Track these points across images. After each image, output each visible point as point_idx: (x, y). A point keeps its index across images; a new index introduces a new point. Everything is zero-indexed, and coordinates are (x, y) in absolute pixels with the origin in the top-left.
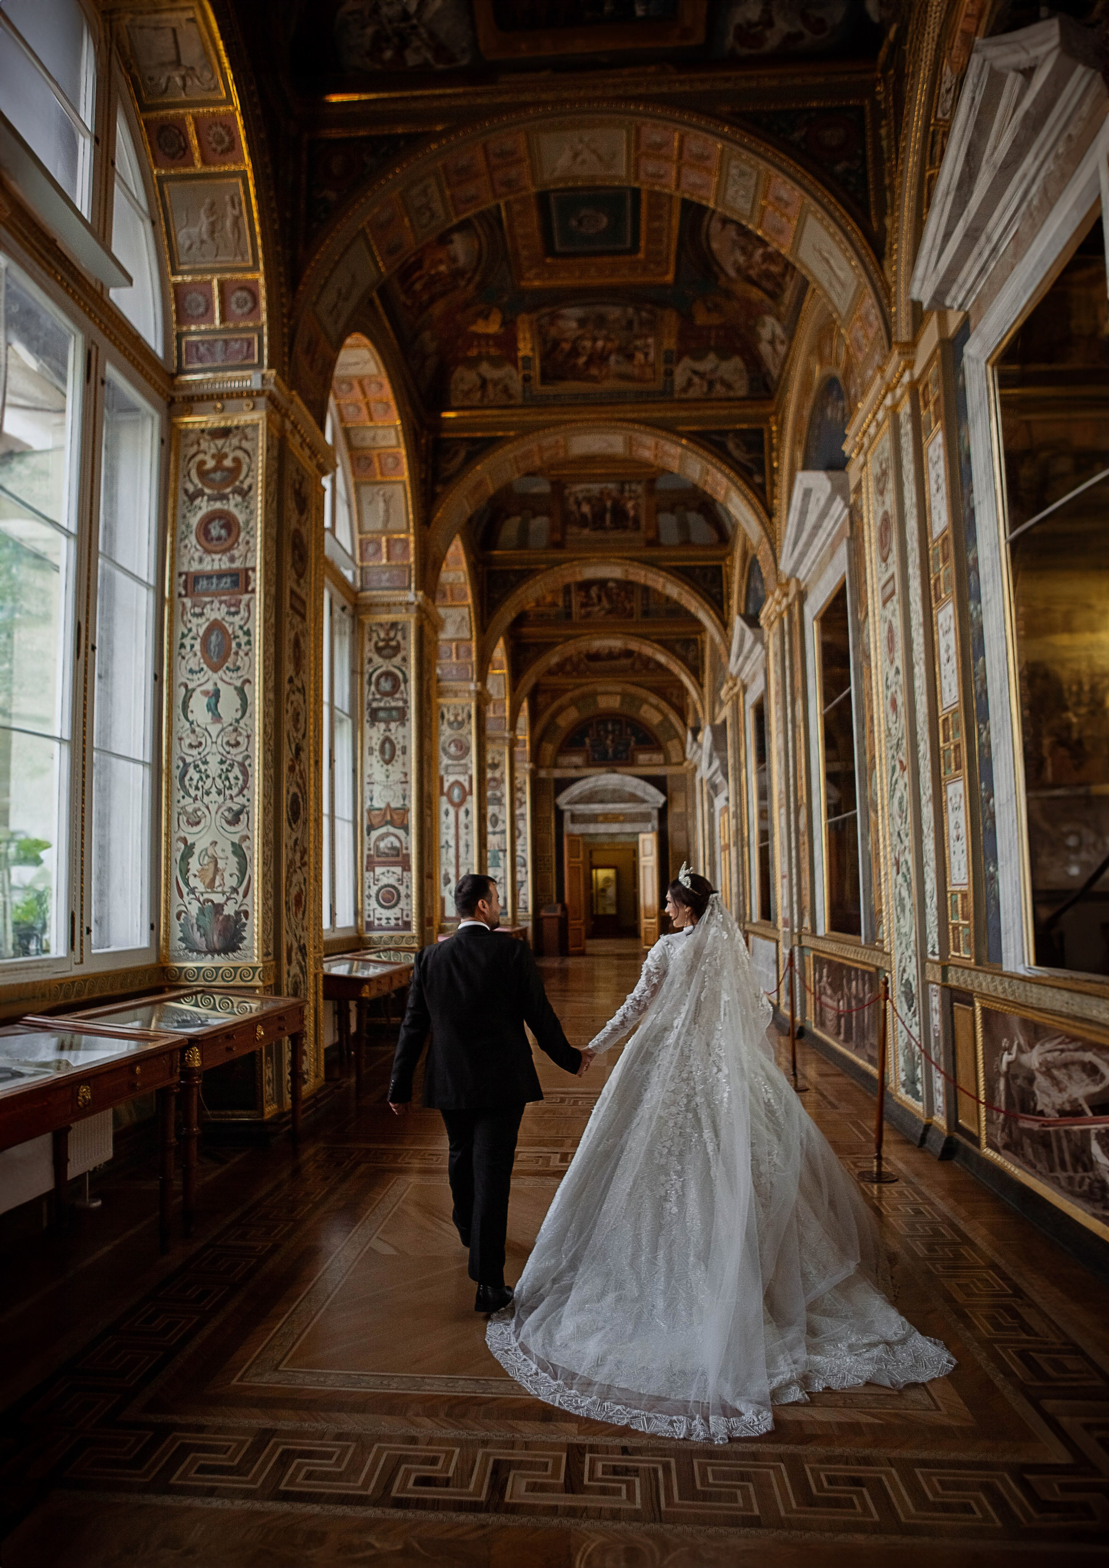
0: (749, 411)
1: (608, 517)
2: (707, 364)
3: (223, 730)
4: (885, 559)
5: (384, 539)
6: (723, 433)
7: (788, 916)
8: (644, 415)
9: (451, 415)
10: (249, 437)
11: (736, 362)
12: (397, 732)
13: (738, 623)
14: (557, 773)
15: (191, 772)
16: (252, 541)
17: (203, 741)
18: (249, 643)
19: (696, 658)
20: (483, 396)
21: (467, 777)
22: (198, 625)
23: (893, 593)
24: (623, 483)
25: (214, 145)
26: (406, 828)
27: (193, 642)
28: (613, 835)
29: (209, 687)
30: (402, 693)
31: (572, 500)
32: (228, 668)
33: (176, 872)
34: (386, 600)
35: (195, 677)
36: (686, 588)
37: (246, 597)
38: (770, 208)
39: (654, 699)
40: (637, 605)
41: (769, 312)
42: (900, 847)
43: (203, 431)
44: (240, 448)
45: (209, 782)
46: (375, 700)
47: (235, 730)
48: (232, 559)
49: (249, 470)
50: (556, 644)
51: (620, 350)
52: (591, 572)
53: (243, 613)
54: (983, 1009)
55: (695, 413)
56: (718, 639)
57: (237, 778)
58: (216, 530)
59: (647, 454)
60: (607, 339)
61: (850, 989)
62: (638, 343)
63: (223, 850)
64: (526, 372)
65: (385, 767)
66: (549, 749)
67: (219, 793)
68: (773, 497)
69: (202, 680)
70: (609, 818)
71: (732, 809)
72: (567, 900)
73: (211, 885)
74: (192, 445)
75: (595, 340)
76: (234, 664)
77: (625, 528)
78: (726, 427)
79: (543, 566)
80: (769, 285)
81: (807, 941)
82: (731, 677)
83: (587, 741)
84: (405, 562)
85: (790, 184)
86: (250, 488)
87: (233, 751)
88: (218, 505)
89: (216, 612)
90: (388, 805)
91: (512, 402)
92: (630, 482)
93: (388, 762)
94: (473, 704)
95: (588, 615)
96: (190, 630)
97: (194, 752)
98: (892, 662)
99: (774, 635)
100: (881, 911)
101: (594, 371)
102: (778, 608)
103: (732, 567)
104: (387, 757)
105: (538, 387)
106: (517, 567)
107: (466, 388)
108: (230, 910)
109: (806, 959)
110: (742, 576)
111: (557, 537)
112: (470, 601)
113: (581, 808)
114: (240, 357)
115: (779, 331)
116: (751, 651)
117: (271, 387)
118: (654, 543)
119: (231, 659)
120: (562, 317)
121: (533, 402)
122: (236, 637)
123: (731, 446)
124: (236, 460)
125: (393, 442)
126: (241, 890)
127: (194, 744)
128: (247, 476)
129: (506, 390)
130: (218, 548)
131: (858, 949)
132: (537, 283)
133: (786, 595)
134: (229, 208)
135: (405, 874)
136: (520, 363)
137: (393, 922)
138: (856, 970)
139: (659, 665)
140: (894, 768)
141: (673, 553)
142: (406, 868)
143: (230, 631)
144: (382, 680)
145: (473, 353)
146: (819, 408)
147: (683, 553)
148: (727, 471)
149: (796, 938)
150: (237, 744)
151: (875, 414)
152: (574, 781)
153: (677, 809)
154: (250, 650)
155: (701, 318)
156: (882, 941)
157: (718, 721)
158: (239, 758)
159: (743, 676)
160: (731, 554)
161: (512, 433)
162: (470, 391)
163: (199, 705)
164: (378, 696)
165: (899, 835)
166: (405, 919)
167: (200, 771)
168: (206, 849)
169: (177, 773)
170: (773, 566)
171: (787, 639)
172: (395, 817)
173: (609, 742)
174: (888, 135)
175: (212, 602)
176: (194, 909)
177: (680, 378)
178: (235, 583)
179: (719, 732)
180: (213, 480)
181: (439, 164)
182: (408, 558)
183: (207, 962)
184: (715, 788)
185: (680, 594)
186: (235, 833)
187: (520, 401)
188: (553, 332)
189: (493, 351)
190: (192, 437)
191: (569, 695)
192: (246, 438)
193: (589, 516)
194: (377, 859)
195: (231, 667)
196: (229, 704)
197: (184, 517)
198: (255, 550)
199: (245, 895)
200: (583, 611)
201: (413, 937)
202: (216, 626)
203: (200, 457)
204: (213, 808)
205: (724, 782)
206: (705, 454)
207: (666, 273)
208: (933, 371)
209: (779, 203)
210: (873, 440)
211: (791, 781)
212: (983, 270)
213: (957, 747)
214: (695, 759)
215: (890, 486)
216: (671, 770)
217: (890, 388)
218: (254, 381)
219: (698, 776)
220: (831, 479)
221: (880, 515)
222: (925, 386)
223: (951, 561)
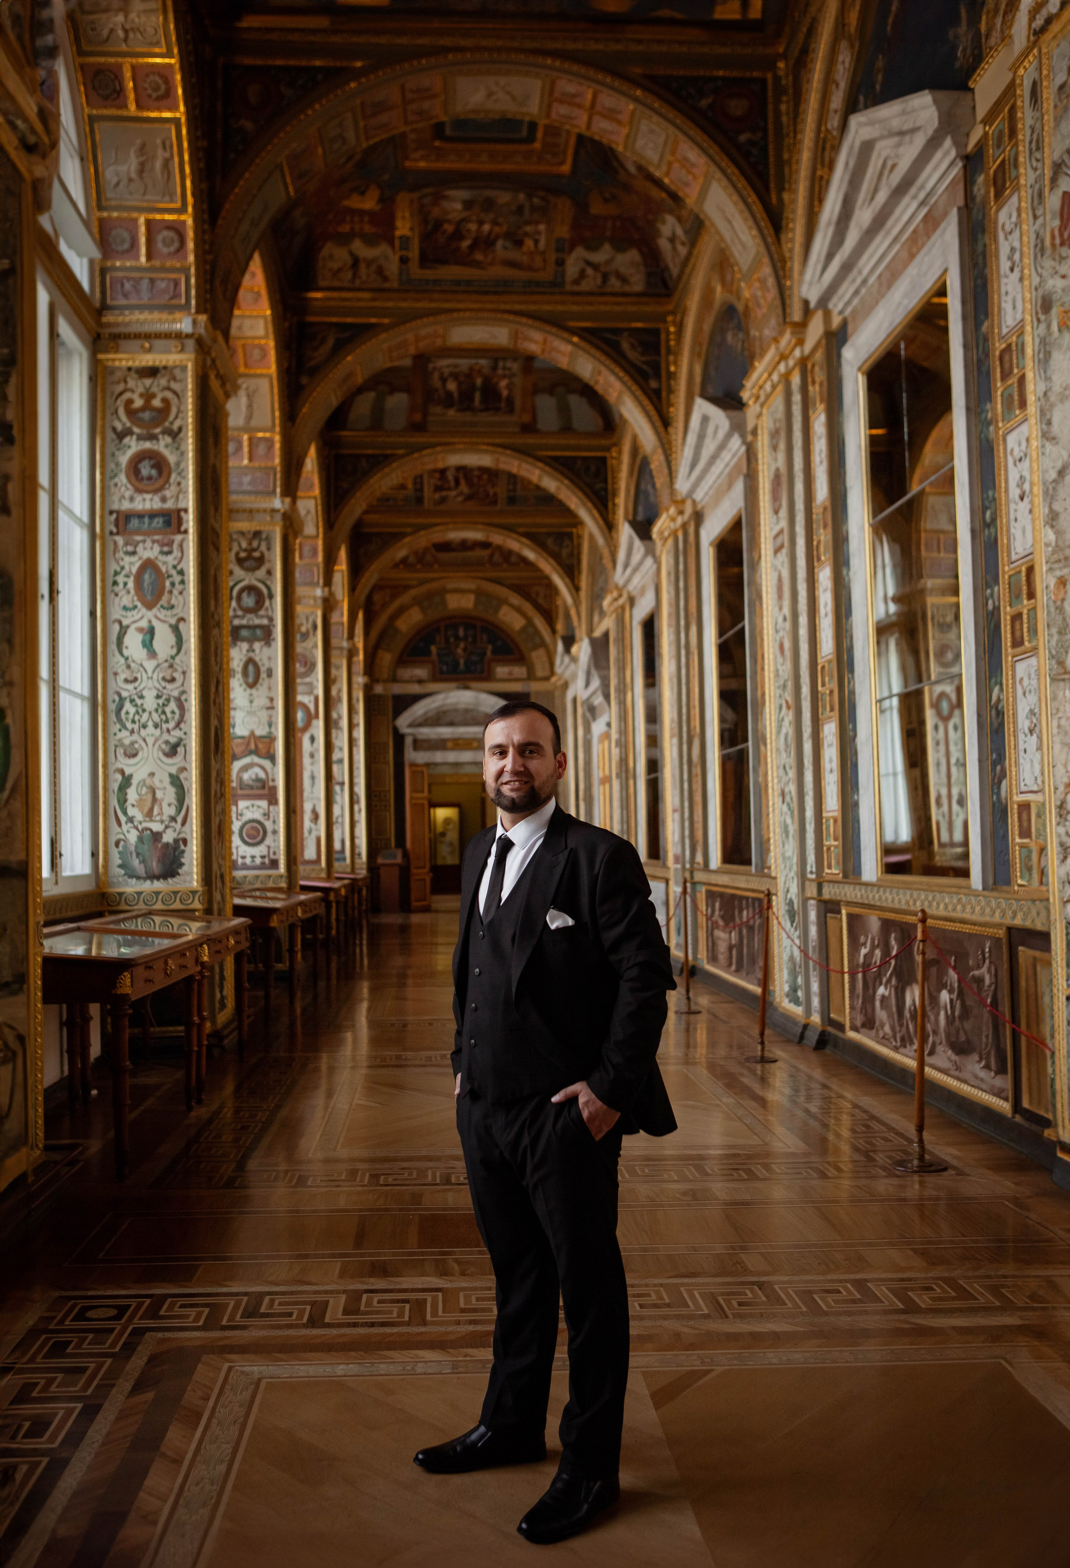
0: (647, 309)
1: (477, 396)
2: (602, 255)
3: (158, 666)
4: (777, 512)
5: (246, 437)
6: (617, 331)
7: (679, 851)
8: (532, 307)
9: (318, 295)
10: (178, 377)
11: (633, 255)
12: (261, 652)
13: (625, 532)
14: (398, 689)
15: (128, 706)
16: (183, 482)
17: (139, 676)
18: (182, 582)
19: (571, 555)
20: (355, 276)
21: (312, 698)
22: (131, 564)
23: (782, 546)
24: (496, 360)
25: (149, 92)
26: (272, 758)
27: (126, 579)
28: (457, 765)
29: (144, 624)
30: (267, 609)
31: (436, 375)
32: (162, 606)
33: (114, 802)
34: (248, 506)
35: (129, 614)
36: (566, 482)
37: (178, 538)
38: (676, 165)
39: (516, 600)
40: (501, 490)
41: (671, 212)
42: (785, 779)
43: (129, 369)
44: (169, 388)
45: (145, 716)
46: (236, 616)
47: (171, 666)
48: (164, 500)
49: (179, 411)
50: (404, 535)
51: (508, 235)
52: (455, 460)
53: (176, 553)
54: (847, 915)
55: (589, 308)
56: (600, 541)
57: (173, 712)
58: (146, 469)
59: (533, 348)
60: (495, 223)
61: (741, 918)
62: (529, 229)
63: (161, 781)
64: (404, 253)
65: (249, 691)
66: (386, 658)
67: (156, 726)
68: (670, 405)
69: (137, 617)
70: (456, 744)
71: (614, 736)
72: (408, 844)
73: (149, 814)
74: (119, 382)
75: (481, 223)
76: (169, 602)
77: (497, 409)
78: (619, 325)
79: (401, 452)
81: (699, 876)
82: (617, 587)
83: (434, 649)
84: (270, 464)
85: (697, 150)
86: (180, 429)
87: (169, 686)
88: (147, 445)
89: (149, 551)
90: (252, 733)
91: (387, 285)
92: (504, 359)
93: (252, 686)
94: (319, 613)
95: (443, 500)
96: (123, 568)
97: (130, 687)
98: (781, 608)
99: (668, 552)
100: (769, 839)
101: (479, 256)
102: (672, 525)
103: (619, 459)
104: (251, 680)
105: (416, 271)
106: (370, 452)
107: (335, 266)
108: (168, 837)
109: (698, 895)
110: (630, 474)
111: (418, 417)
112: (317, 492)
113: (426, 732)
114: (167, 297)
115: (679, 231)
116: (640, 563)
117: (201, 331)
118: (529, 428)
119: (165, 597)
120: (446, 198)
121: (409, 286)
122: (169, 576)
123: (625, 346)
124: (165, 401)
125: (261, 332)
126: (180, 819)
127: (130, 678)
128: (176, 417)
129: (380, 271)
130: (149, 488)
131: (749, 878)
132: (422, 164)
133: (681, 512)
134: (160, 151)
135: (272, 808)
136: (397, 243)
137: (258, 861)
138: (747, 898)
140: (781, 707)
141: (552, 441)
142: (273, 801)
143: (164, 569)
144: (245, 595)
145: (345, 228)
146: (719, 330)
147: (563, 441)
148: (621, 374)
149: (687, 875)
150: (173, 680)
151: (770, 375)
152: (417, 698)
154: (184, 589)
155: (597, 208)
156: (769, 868)
157: (598, 633)
158: (176, 693)
159: (631, 587)
160: (618, 444)
161: (386, 321)
162: (340, 270)
163: (133, 642)
164: (240, 613)
165: (784, 768)
166: (272, 856)
167: (136, 706)
168: (144, 781)
169: (112, 707)
170: (668, 479)
171: (681, 559)
172: (260, 746)
173: (460, 651)
174: (788, 114)
175: (144, 541)
176: (133, 837)
177: (572, 269)
178: (168, 523)
179: (600, 647)
180: (141, 420)
181: (358, 102)
182: (273, 459)
183: (148, 886)
184: (592, 711)
185: (558, 488)
186: (172, 765)
187: (395, 284)
188: (436, 212)
189: (367, 228)
190: (119, 375)
191: (413, 592)
192: (174, 379)
193: (456, 395)
194: (240, 792)
195: (166, 605)
196: (164, 641)
197: (113, 455)
198: (186, 492)
199: (184, 823)
200: (437, 496)
201: (281, 876)
202: (148, 565)
203: (127, 395)
204: (150, 741)
205: (605, 704)
206: (598, 354)
207: (562, 163)
208: (819, 356)
209: (685, 163)
210: (768, 397)
211: (684, 710)
212: (857, 292)
213: (831, 692)
214: (567, 675)
215: (782, 446)
216: (535, 687)
217: (783, 357)
218: (184, 325)
219: (570, 695)
220: (729, 418)
221: (773, 468)
222: (813, 366)
223: (829, 529)
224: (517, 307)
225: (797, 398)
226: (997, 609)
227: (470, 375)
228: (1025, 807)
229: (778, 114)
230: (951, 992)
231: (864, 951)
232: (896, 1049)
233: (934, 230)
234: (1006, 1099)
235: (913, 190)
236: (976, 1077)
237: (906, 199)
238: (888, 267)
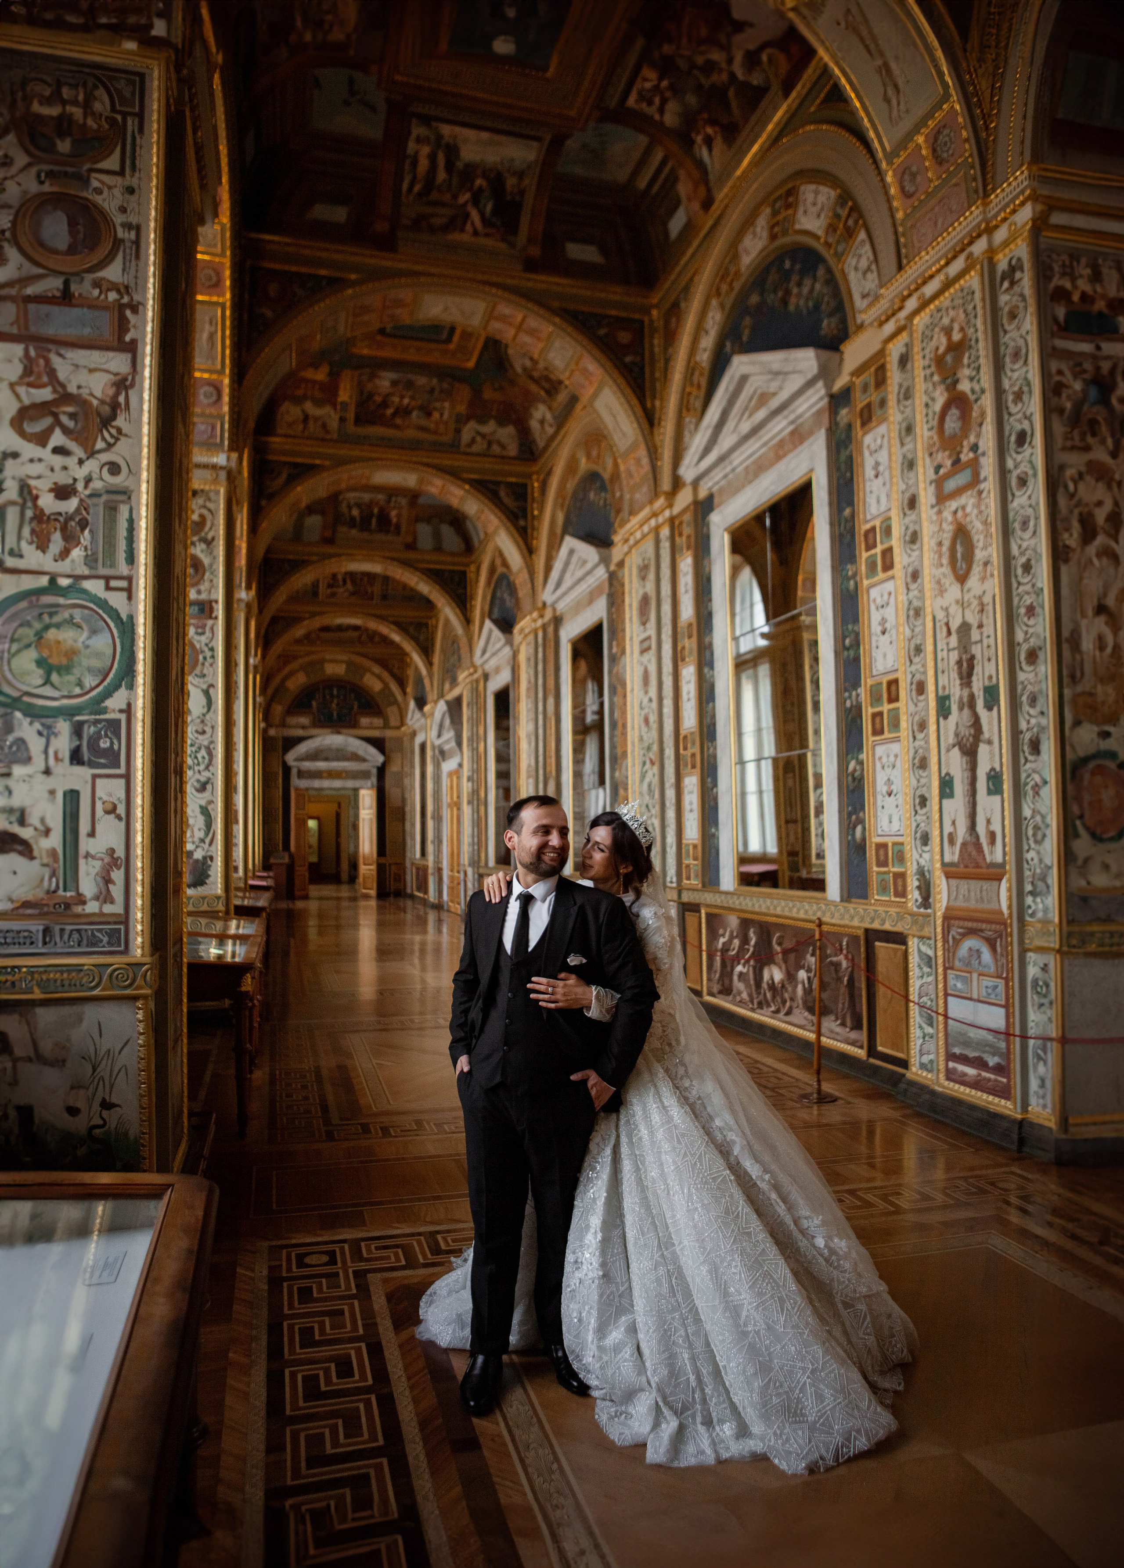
0: (519, 469)
1: (374, 521)
2: (489, 428)
3: (192, 721)
4: (644, 624)
6: (498, 483)
8: (436, 461)
9: (276, 440)
10: (213, 499)
11: (510, 430)
13: (486, 626)
14: (287, 732)
16: (215, 580)
18: (213, 657)
19: (428, 640)
20: (305, 428)
23: (649, 648)
24: (391, 496)
25: (203, 281)
28: (322, 789)
31: (345, 504)
32: (196, 675)
36: (437, 587)
37: (210, 623)
38: (578, 373)
39: (377, 669)
40: (377, 589)
41: (544, 402)
44: (205, 507)
48: (199, 592)
49: (212, 525)
50: (304, 619)
51: (421, 408)
53: (208, 634)
54: (707, 914)
55: (478, 465)
56: (460, 630)
57: (203, 758)
59: (434, 491)
60: (412, 398)
62: (437, 405)
63: (193, 811)
64: (344, 414)
66: (278, 709)
67: (189, 768)
68: (535, 539)
70: (332, 774)
71: (466, 772)
72: (293, 848)
75: (402, 397)
76: (201, 672)
77: (388, 532)
78: (499, 479)
79: (315, 558)
80: (547, 386)
82: (475, 666)
83: (314, 703)
85: (596, 364)
86: (213, 539)
87: (201, 737)
91: (329, 437)
92: (397, 495)
95: (333, 595)
98: (646, 692)
99: (528, 644)
101: (398, 421)
102: (534, 625)
103: (476, 573)
105: (351, 427)
106: (291, 557)
107: (290, 419)
108: (198, 855)
110: (488, 583)
111: (328, 534)
113: (307, 765)
114: (206, 437)
115: (549, 416)
116: (499, 649)
117: (234, 464)
118: (411, 546)
119: (199, 668)
120: (379, 377)
121: (344, 439)
122: (202, 652)
123: (502, 494)
124: (202, 516)
126: (207, 841)
128: (210, 529)
129: (324, 426)
132: (365, 351)
133: (544, 616)
134: (207, 327)
136: (338, 406)
139: (392, 643)
140: (644, 763)
141: (428, 557)
143: (198, 646)
145: (300, 392)
146: (583, 489)
147: (435, 558)
148: (498, 513)
150: (204, 732)
151: (641, 526)
152: (301, 740)
153: (393, 768)
154: (213, 662)
155: (488, 394)
157: (451, 697)
158: (206, 743)
159: (488, 667)
160: (477, 562)
161: (327, 463)
162: (294, 423)
171: (540, 650)
173: (334, 706)
174: (659, 346)
177: (466, 436)
178: (202, 611)
179: (454, 707)
181: (352, 304)
184: (443, 754)
185: (430, 591)
186: (202, 799)
187: (335, 437)
189: (317, 394)
191: (300, 661)
192: (209, 500)
193: (358, 519)
195: (199, 674)
196: (197, 702)
198: (217, 588)
199: (211, 844)
200: (329, 592)
205: (457, 750)
206: (482, 497)
207: (470, 361)
208: (687, 517)
209: (585, 372)
210: (637, 542)
211: (541, 759)
212: (726, 476)
213: (693, 755)
214: (417, 726)
215: (651, 576)
216: (389, 734)
217: (655, 515)
218: (221, 459)
219: (418, 740)
220: (600, 554)
221: (641, 593)
222: (681, 523)
223: (694, 639)
224: (425, 460)
225: (665, 545)
226: (859, 708)
227: (370, 504)
228: (882, 846)
229: (652, 345)
230: (809, 970)
231: (722, 940)
232: (753, 1010)
233: (801, 443)
234: (861, 1047)
235: (785, 413)
236: (832, 1031)
237: (779, 418)
238: (754, 462)
